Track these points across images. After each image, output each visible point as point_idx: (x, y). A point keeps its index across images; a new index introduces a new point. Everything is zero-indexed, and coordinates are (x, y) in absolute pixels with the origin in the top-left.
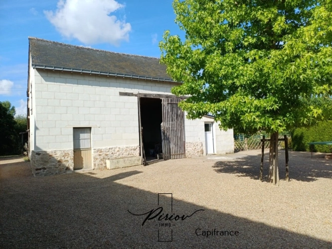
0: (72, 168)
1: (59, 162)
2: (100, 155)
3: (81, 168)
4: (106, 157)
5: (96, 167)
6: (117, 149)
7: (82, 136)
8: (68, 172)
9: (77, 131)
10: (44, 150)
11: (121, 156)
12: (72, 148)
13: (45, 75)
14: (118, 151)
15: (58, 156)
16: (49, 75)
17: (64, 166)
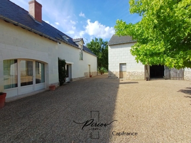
0: (119, 77)
1: (115, 75)
2: (129, 74)
3: (123, 78)
4: (132, 75)
5: (128, 78)
6: (137, 72)
7: (123, 66)
8: (117, 79)
9: (121, 65)
10: (111, 71)
11: (138, 75)
12: (119, 71)
13: (111, 46)
14: (137, 73)
15: (114, 73)
16: (112, 46)
17: (116, 76)
